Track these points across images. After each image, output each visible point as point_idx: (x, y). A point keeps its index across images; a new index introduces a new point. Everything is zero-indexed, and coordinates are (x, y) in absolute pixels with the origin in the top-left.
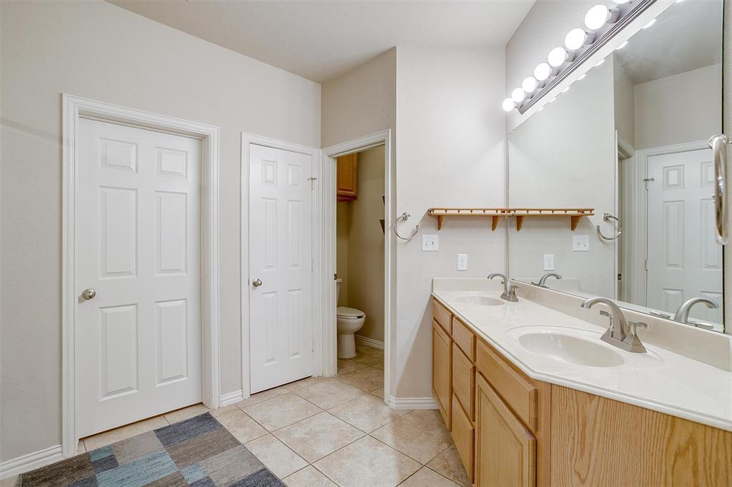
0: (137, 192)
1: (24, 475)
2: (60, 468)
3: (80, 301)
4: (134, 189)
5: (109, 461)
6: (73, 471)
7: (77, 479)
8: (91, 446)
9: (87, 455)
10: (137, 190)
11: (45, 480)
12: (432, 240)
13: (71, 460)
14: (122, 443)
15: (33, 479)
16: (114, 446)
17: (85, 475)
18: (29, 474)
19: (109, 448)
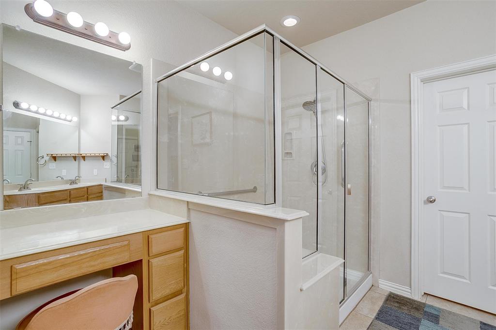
0: (469, 125)
1: (391, 293)
2: (407, 301)
3: (425, 203)
4: (466, 124)
5: (435, 318)
6: (412, 308)
7: (412, 313)
8: (429, 301)
9: (424, 304)
10: (468, 124)
11: (397, 302)
12: (53, 165)
13: (415, 301)
14: (450, 313)
15: (393, 298)
16: (443, 310)
17: (417, 315)
18: (393, 294)
19: (439, 310)
